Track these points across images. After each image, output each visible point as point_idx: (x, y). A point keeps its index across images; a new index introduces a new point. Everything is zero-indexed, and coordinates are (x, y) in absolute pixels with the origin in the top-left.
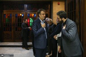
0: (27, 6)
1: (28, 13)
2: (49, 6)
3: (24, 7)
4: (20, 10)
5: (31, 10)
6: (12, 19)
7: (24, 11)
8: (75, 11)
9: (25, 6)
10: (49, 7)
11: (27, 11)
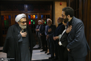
0: (27, 6)
1: (29, 14)
2: (51, 6)
3: (24, 8)
4: (20, 10)
5: (32, 10)
6: (12, 21)
7: (24, 11)
8: (78, 10)
9: (25, 6)
10: (51, 8)
11: (28, 12)
